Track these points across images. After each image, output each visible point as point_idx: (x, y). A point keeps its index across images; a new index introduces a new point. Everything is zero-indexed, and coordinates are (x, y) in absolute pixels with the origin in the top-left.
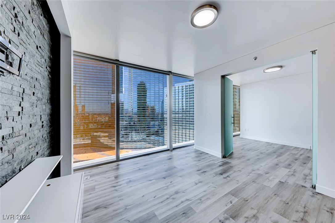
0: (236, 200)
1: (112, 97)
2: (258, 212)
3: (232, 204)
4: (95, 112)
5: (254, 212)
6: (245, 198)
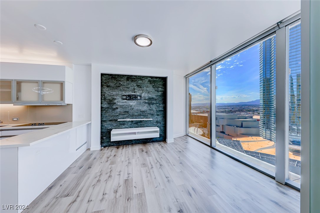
0: (135, 193)
2: (116, 197)
3: (134, 186)
5: (118, 194)
6: (131, 201)
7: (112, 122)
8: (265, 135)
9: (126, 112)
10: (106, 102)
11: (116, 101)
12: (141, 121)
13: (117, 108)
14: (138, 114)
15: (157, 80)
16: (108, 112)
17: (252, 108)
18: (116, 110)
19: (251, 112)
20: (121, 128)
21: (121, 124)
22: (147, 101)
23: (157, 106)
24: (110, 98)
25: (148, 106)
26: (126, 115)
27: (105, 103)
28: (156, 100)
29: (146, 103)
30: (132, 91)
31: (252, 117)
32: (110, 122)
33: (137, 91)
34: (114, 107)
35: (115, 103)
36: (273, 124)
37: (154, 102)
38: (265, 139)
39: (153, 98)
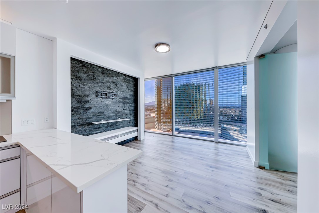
1: (243, 89)
4: (225, 106)
7: (84, 127)
8: (158, 128)
9: (101, 112)
11: (88, 99)
12: (116, 123)
13: (90, 108)
14: (113, 114)
15: (130, 79)
16: (77, 114)
17: (150, 108)
18: (89, 110)
19: (149, 111)
20: (96, 133)
21: (95, 128)
22: (122, 100)
23: (130, 105)
24: (80, 94)
25: (123, 105)
26: (101, 117)
28: (129, 99)
29: (120, 102)
30: (107, 88)
31: (150, 115)
32: (81, 127)
33: (112, 88)
34: (87, 106)
35: (88, 102)
36: (162, 119)
37: (128, 101)
38: (158, 130)
39: (127, 97)
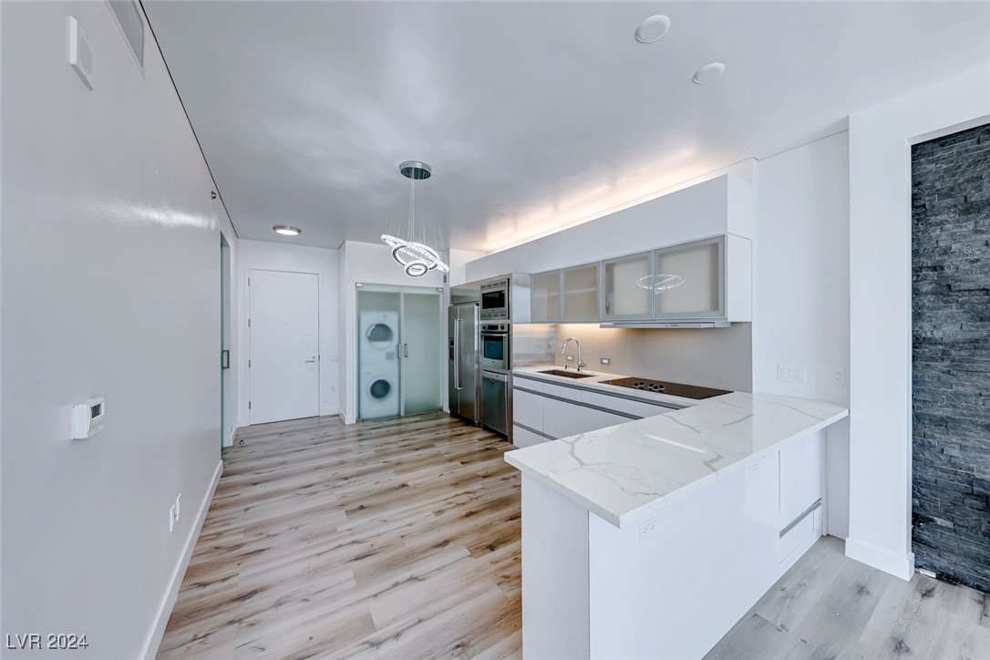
10: (954, 309)
16: (970, 371)
27: (948, 311)
